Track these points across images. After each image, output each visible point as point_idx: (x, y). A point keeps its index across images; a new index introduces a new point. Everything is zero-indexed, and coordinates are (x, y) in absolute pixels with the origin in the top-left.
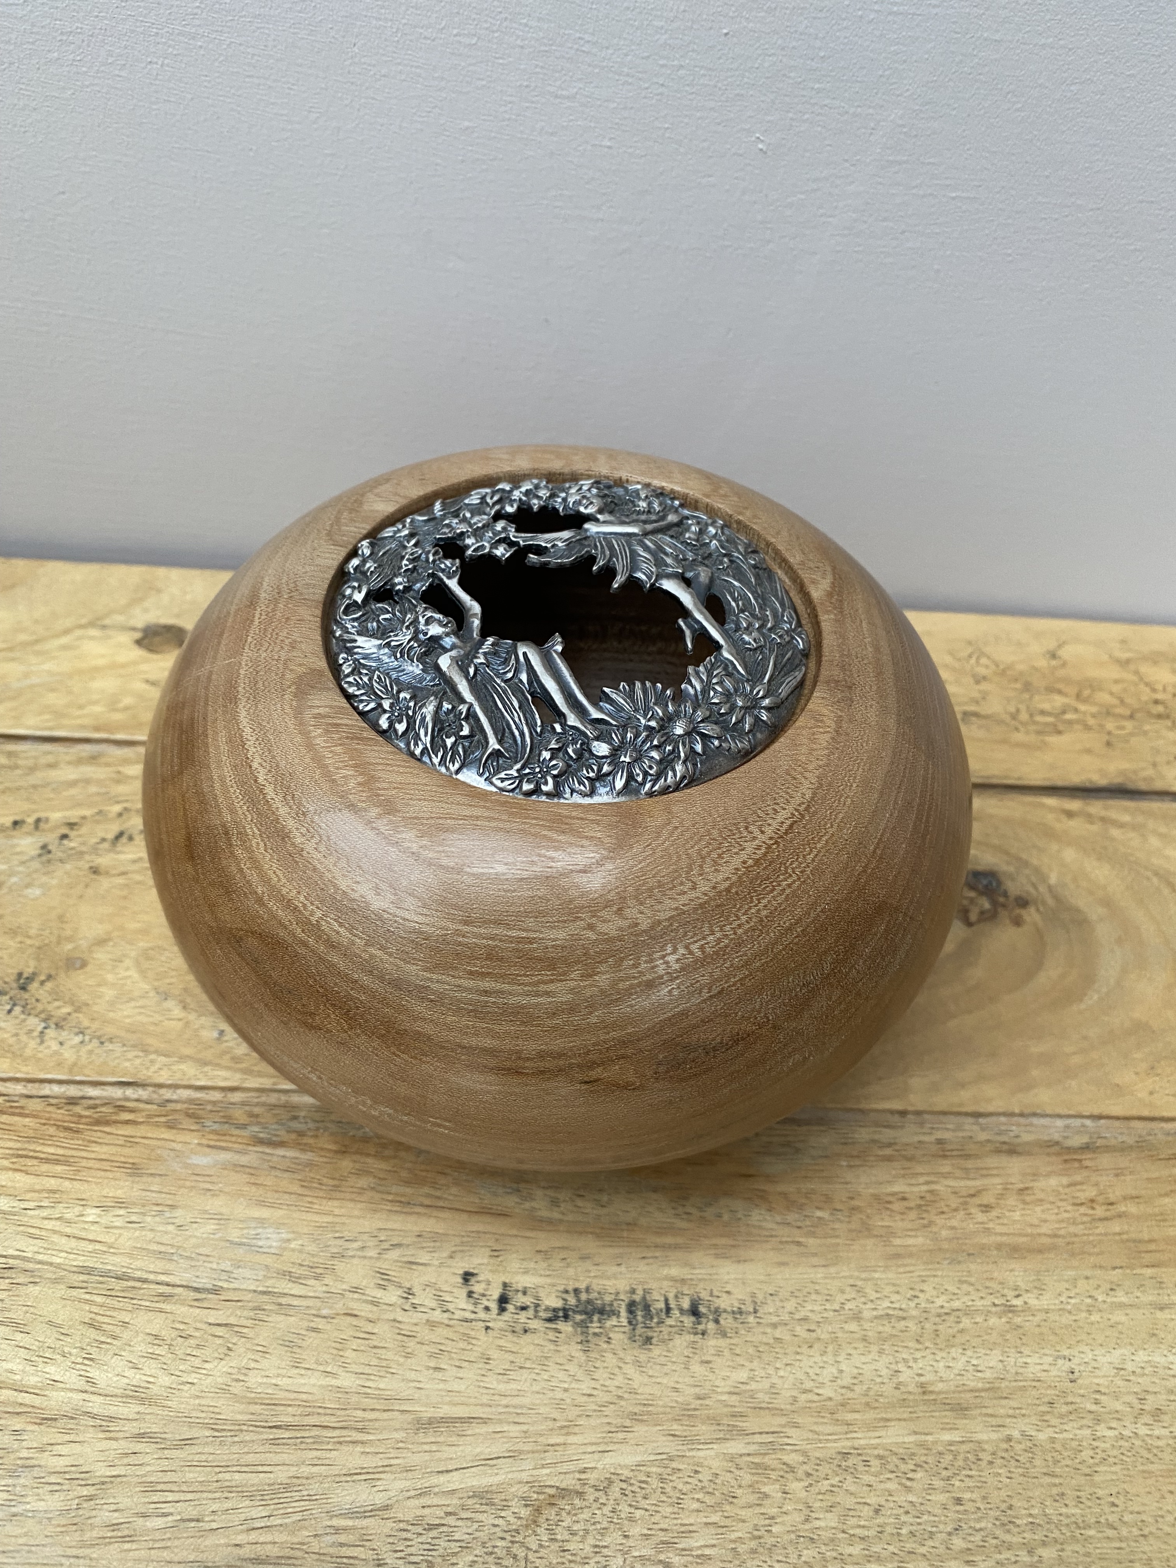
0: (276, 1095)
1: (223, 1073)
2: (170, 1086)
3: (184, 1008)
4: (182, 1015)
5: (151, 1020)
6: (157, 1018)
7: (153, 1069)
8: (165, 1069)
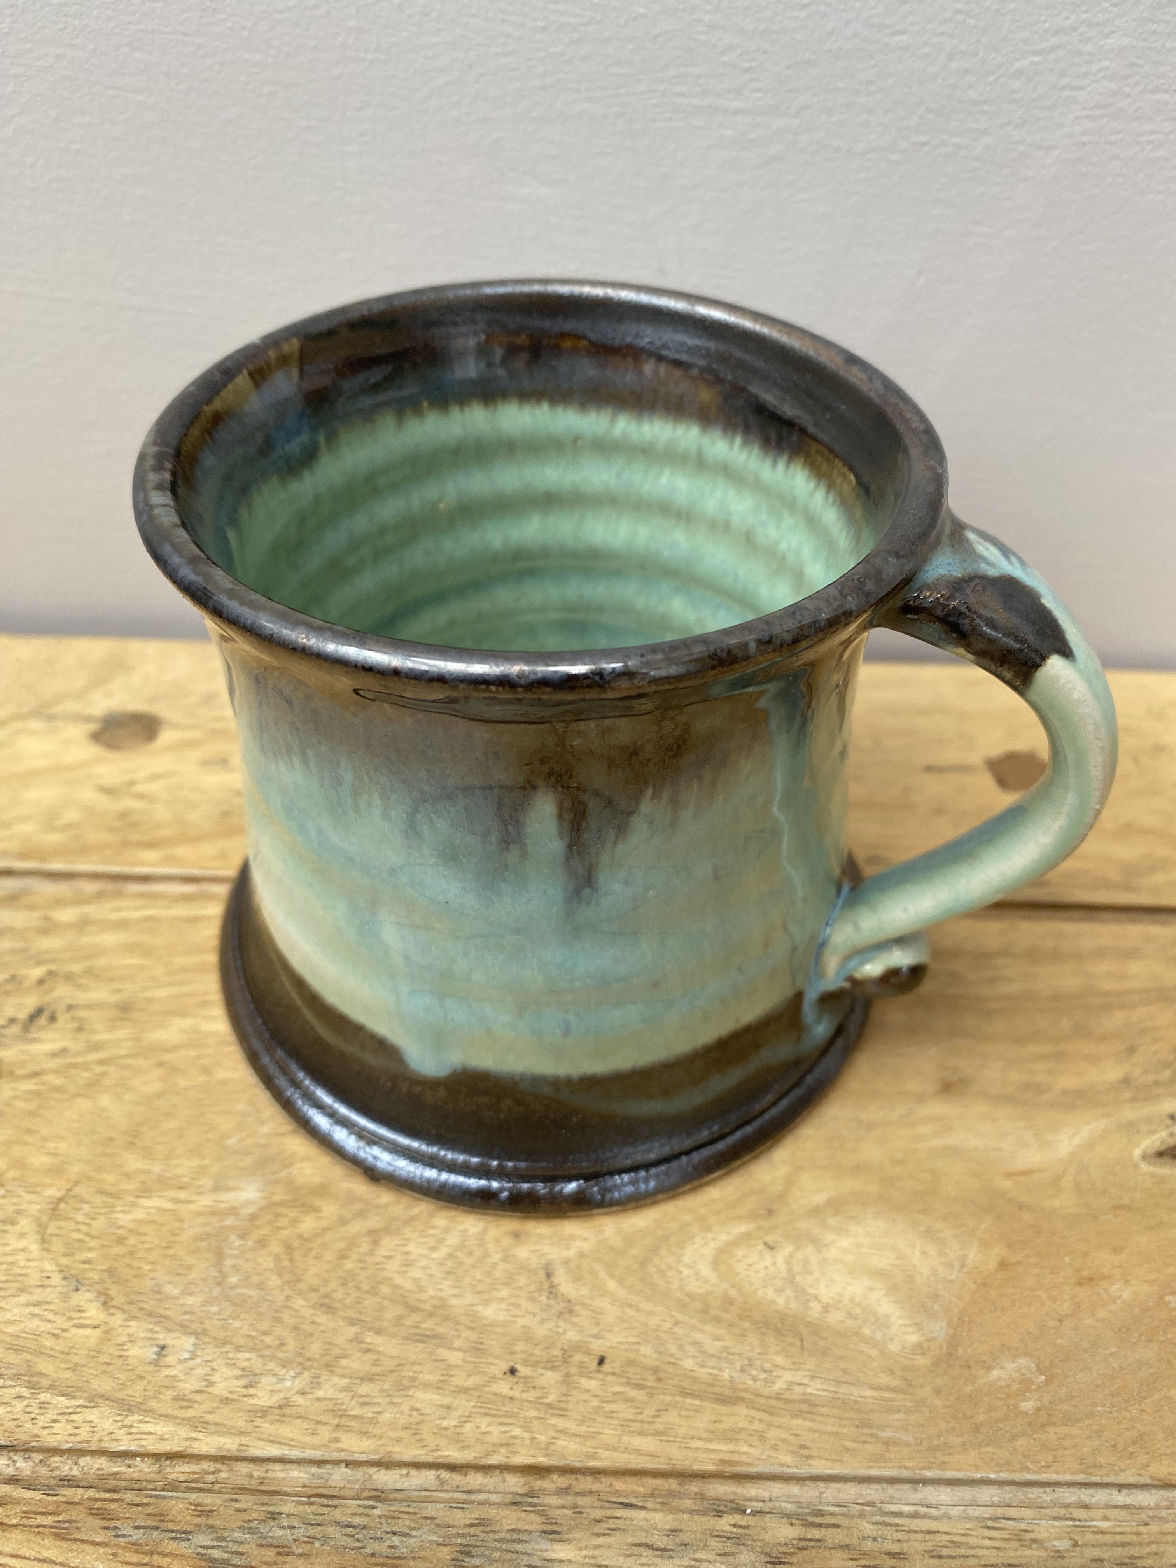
0: (243, 1468)
1: (160, 1428)
2: (70, 1452)
3: (105, 1303)
4: (102, 1316)
5: (49, 1326)
6: (61, 1322)
7: (42, 1421)
8: (63, 1418)
